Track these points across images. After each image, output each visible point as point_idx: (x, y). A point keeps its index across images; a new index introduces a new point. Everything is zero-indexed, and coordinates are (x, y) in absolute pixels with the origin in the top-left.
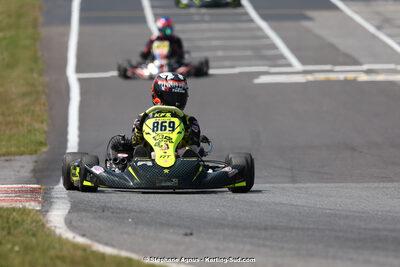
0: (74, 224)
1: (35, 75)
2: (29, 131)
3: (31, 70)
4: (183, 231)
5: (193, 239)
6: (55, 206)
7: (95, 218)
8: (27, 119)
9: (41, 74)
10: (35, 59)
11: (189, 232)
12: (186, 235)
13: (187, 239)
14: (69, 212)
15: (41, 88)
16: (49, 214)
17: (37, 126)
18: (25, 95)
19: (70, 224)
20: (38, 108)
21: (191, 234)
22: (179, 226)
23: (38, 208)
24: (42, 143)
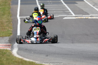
0: (19, 53)
1: (9, 17)
2: (8, 31)
5: (48, 57)
6: (14, 49)
7: (24, 52)
9: (11, 17)
10: (9, 13)
12: (46, 56)
13: (47, 57)
14: (18, 50)
15: (11, 20)
17: (10, 29)
18: (7, 22)
19: (18, 53)
20: (10, 25)
22: (45, 54)
23: (10, 49)
24: (11, 34)
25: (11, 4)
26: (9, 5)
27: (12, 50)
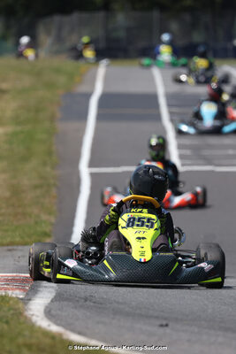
0: (53, 312)
1: (48, 169)
3: (45, 164)
4: (159, 322)
5: (168, 330)
6: (40, 295)
7: (76, 308)
8: (36, 211)
9: (54, 167)
10: (50, 153)
11: (164, 323)
12: (162, 326)
13: (162, 330)
14: (52, 301)
15: (52, 181)
16: (31, 302)
17: (44, 217)
19: (49, 313)
20: (47, 201)
21: (167, 325)
22: (157, 317)
23: (21, 297)
24: (46, 234)
25: (59, 115)
26: (52, 119)
27: (30, 300)
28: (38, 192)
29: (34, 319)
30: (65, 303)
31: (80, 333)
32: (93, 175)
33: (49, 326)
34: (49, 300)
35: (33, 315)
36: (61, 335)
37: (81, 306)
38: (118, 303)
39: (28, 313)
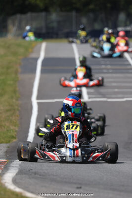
0: (17, 181)
1: (14, 100)
3: (12, 97)
4: (76, 186)
5: (81, 190)
6: (10, 171)
7: (30, 178)
8: (7, 124)
9: (17, 100)
10: (15, 92)
11: (79, 186)
12: (78, 188)
13: (78, 190)
14: (17, 174)
15: (16, 107)
17: (12, 128)
18: (7, 111)
19: (15, 181)
20: (14, 118)
21: (80, 188)
22: (75, 183)
24: (13, 137)
25: (20, 70)
26: (16, 72)
27: (4, 174)
28: (9, 113)
29: (6, 185)
30: (24, 175)
31: (32, 192)
32: (39, 104)
33: (15, 188)
34: (15, 174)
35: (6, 182)
36: (21, 193)
37: (33, 178)
38: (53, 175)
39: (3, 181)
